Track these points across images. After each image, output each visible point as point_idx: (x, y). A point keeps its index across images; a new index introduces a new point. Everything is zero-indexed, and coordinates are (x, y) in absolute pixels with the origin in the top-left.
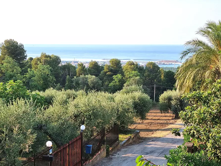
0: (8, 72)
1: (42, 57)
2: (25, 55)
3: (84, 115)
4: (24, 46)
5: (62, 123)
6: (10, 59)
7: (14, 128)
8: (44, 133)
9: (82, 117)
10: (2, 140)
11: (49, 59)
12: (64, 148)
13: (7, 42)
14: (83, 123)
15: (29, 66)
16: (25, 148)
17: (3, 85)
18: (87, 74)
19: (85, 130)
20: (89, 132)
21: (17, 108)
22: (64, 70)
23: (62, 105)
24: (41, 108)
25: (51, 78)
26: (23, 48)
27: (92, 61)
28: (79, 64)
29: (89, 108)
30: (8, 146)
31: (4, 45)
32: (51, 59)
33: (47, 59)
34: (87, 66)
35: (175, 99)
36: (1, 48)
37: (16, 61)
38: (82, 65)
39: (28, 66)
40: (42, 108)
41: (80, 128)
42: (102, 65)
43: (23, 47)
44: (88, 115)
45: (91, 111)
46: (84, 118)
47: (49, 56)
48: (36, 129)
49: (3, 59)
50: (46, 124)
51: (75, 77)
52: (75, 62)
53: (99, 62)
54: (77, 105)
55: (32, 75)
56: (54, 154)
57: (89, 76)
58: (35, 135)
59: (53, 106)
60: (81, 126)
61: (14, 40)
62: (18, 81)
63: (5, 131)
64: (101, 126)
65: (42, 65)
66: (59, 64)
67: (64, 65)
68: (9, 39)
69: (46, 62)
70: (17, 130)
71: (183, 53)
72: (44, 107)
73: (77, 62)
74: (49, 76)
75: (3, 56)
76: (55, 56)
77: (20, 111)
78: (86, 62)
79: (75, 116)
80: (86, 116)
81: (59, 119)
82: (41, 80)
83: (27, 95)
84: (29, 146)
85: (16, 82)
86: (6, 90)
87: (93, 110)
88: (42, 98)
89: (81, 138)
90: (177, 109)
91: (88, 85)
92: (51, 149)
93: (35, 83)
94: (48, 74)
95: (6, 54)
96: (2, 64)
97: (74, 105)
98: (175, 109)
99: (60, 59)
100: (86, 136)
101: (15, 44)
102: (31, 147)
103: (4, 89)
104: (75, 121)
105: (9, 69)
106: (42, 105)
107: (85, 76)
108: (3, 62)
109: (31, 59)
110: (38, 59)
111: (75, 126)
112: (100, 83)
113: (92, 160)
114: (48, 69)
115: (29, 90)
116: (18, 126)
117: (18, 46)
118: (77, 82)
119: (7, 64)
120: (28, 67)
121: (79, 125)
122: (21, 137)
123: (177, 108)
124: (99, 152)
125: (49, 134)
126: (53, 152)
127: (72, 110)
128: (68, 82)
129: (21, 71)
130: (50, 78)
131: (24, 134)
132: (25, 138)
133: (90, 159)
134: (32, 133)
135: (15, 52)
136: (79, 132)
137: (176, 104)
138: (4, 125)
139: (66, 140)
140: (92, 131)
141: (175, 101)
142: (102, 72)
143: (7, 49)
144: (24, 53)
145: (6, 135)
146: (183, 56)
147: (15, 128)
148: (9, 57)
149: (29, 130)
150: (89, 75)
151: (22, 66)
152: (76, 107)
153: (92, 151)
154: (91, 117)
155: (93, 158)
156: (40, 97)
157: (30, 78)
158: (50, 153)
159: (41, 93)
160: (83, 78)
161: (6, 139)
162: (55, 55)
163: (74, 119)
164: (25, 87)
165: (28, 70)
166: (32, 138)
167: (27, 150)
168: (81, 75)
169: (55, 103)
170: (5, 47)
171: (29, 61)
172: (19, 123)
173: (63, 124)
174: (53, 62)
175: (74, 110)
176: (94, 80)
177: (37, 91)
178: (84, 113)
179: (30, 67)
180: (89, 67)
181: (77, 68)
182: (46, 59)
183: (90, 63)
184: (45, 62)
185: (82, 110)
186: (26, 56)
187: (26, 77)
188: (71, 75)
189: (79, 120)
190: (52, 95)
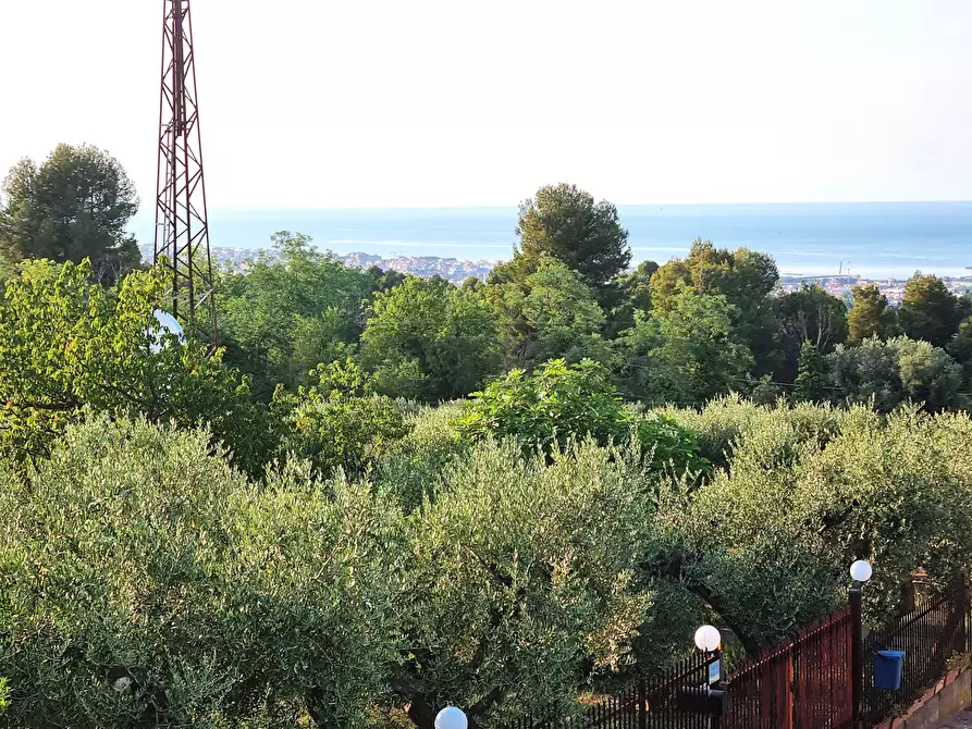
0: (550, 326)
1: (696, 259)
2: (623, 253)
3: (869, 514)
4: (618, 215)
5: (767, 547)
6: (559, 269)
7: (554, 564)
8: (688, 588)
9: (859, 527)
10: (504, 612)
11: (725, 266)
12: (773, 661)
13: (548, 195)
14: (863, 553)
15: (638, 297)
16: (603, 653)
17: (522, 379)
18: (897, 335)
19: (874, 584)
20: (894, 594)
21: (568, 477)
22: (790, 315)
23: (770, 471)
24: (676, 479)
25: (734, 351)
26: (613, 223)
27: (917, 275)
28: (859, 289)
29: (892, 487)
30: (527, 640)
31: (536, 208)
32: (735, 269)
33: (719, 267)
34: (895, 297)
36: (522, 221)
37: (583, 280)
38: (871, 294)
39: (633, 301)
40: (680, 479)
41: (849, 573)
42: (968, 291)
43: (616, 218)
44: (888, 515)
45: (898, 495)
46: (870, 528)
47: (726, 253)
48: (655, 573)
49: (531, 270)
50: (699, 551)
51: (839, 348)
52: (842, 281)
53: (954, 279)
54: (836, 472)
55: (653, 340)
56: (728, 683)
57: (901, 343)
58: (646, 598)
59: (733, 472)
60: (851, 563)
61: (579, 189)
62: (586, 362)
63: (514, 576)
64: (947, 569)
65: (696, 293)
66: (769, 289)
67: (793, 294)
68: (555, 185)
69: (712, 282)
70: (565, 571)
72: (689, 479)
73: (853, 281)
74: (724, 343)
75: (529, 257)
76: (751, 256)
77: (581, 492)
78: (895, 281)
79: (825, 520)
80: (877, 518)
81: (755, 533)
82: (689, 359)
83: (623, 424)
84: (621, 644)
85: (576, 365)
86: (534, 399)
87: (911, 492)
88: (688, 436)
89: (854, 620)
91: (900, 380)
92: (714, 660)
93: (664, 374)
94: (721, 335)
95: (543, 249)
96: (527, 292)
97: (820, 468)
99: (774, 269)
100: (879, 610)
101: (579, 203)
102: (629, 648)
103: (525, 398)
104: (827, 540)
105: (554, 311)
106: (680, 467)
107: (884, 341)
108: (528, 283)
109: (651, 268)
110: (680, 269)
111: (826, 565)
112: (953, 375)
113: (905, 717)
114: (722, 312)
115: (639, 402)
116: (571, 554)
117: (595, 212)
118: (848, 369)
119: (545, 290)
120: (637, 304)
121: (844, 561)
122: (583, 602)
124: (940, 686)
125: (713, 595)
126: (723, 677)
127: (812, 491)
128: (806, 370)
129: (605, 322)
130: (730, 351)
131: (600, 591)
132: (602, 607)
133: (896, 713)
134: (634, 589)
135: (582, 239)
136: (843, 592)
138: (512, 550)
139: (785, 623)
140: (907, 591)
142: (963, 325)
143: (548, 228)
144: (617, 244)
145: (521, 592)
147: (558, 564)
148: (553, 259)
149: (620, 576)
150: (900, 337)
151: (609, 297)
152: (831, 480)
153: (902, 680)
154: (898, 525)
155: (911, 711)
156: (678, 435)
157: (642, 352)
158: (713, 679)
159: (685, 418)
160: (875, 354)
161: (518, 610)
162: (752, 251)
163: (820, 534)
164: (614, 388)
165: (636, 316)
166: (633, 609)
167: (613, 660)
168: (865, 340)
169: (741, 459)
170: (540, 219)
171: (641, 276)
172: (576, 542)
173: (772, 554)
174: (745, 280)
175: (820, 493)
176: (928, 363)
177: (672, 407)
178: (867, 508)
179: (644, 302)
180: (906, 303)
181: (852, 307)
182: (714, 270)
183: (909, 284)
184: (706, 281)
185: (857, 492)
186: (628, 256)
187: (624, 345)
188: (823, 339)
189: (844, 539)
190: (730, 424)
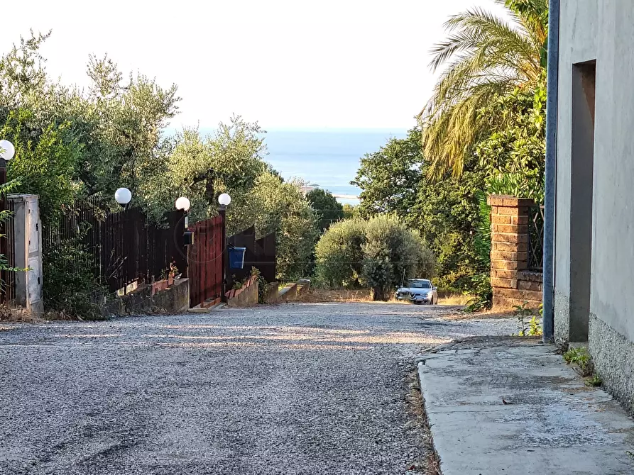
35: (376, 238)
71: (439, 50)
89: (223, 226)
90: (383, 271)
98: (375, 268)
123: (383, 265)
137: (378, 254)
141: (374, 243)
146: (438, 57)
163: (191, 186)
